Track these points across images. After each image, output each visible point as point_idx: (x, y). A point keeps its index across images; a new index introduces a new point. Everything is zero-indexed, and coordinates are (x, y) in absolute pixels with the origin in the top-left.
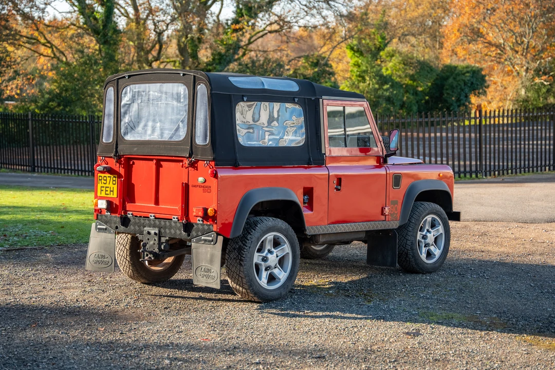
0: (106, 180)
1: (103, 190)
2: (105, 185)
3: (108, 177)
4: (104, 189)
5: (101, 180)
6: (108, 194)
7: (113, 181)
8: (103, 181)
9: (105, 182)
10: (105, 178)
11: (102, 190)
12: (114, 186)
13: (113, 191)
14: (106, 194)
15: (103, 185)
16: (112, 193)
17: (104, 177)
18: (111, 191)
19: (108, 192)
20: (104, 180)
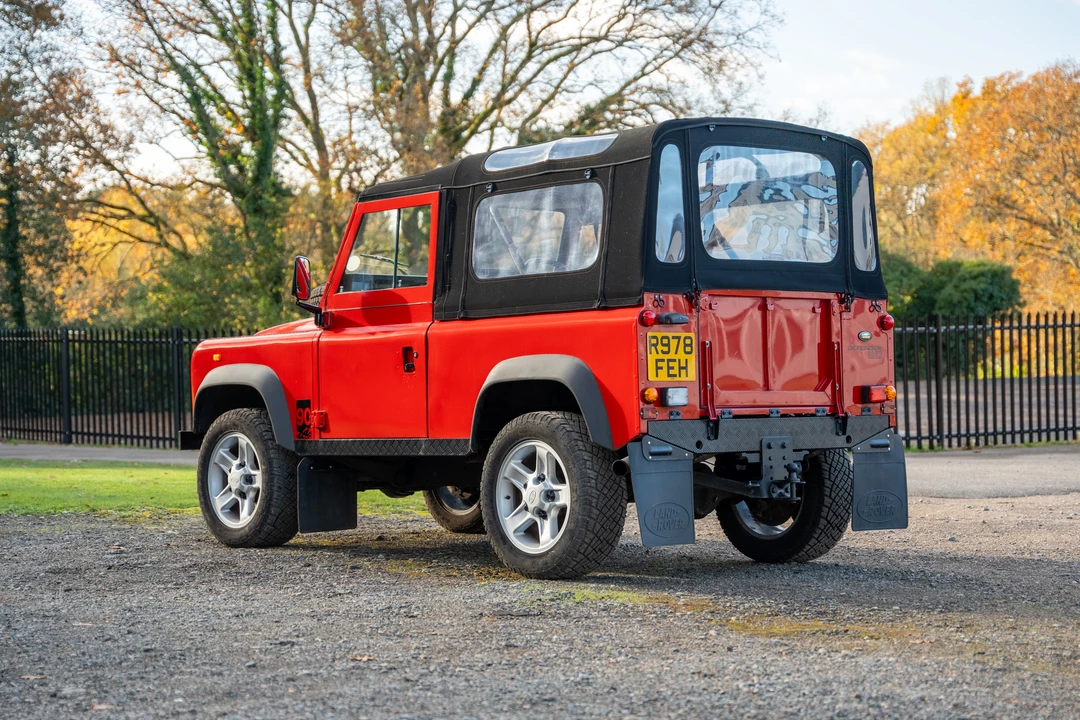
0: (668, 345)
1: (661, 368)
2: (666, 357)
3: (674, 338)
4: (664, 365)
5: (655, 345)
6: (675, 376)
7: (686, 345)
8: (660, 347)
9: (666, 349)
10: (665, 341)
11: (658, 368)
12: (687, 356)
13: (685, 368)
14: (669, 375)
15: (661, 356)
16: (683, 372)
17: (663, 338)
18: (680, 368)
19: (675, 371)
20: (663, 345)
